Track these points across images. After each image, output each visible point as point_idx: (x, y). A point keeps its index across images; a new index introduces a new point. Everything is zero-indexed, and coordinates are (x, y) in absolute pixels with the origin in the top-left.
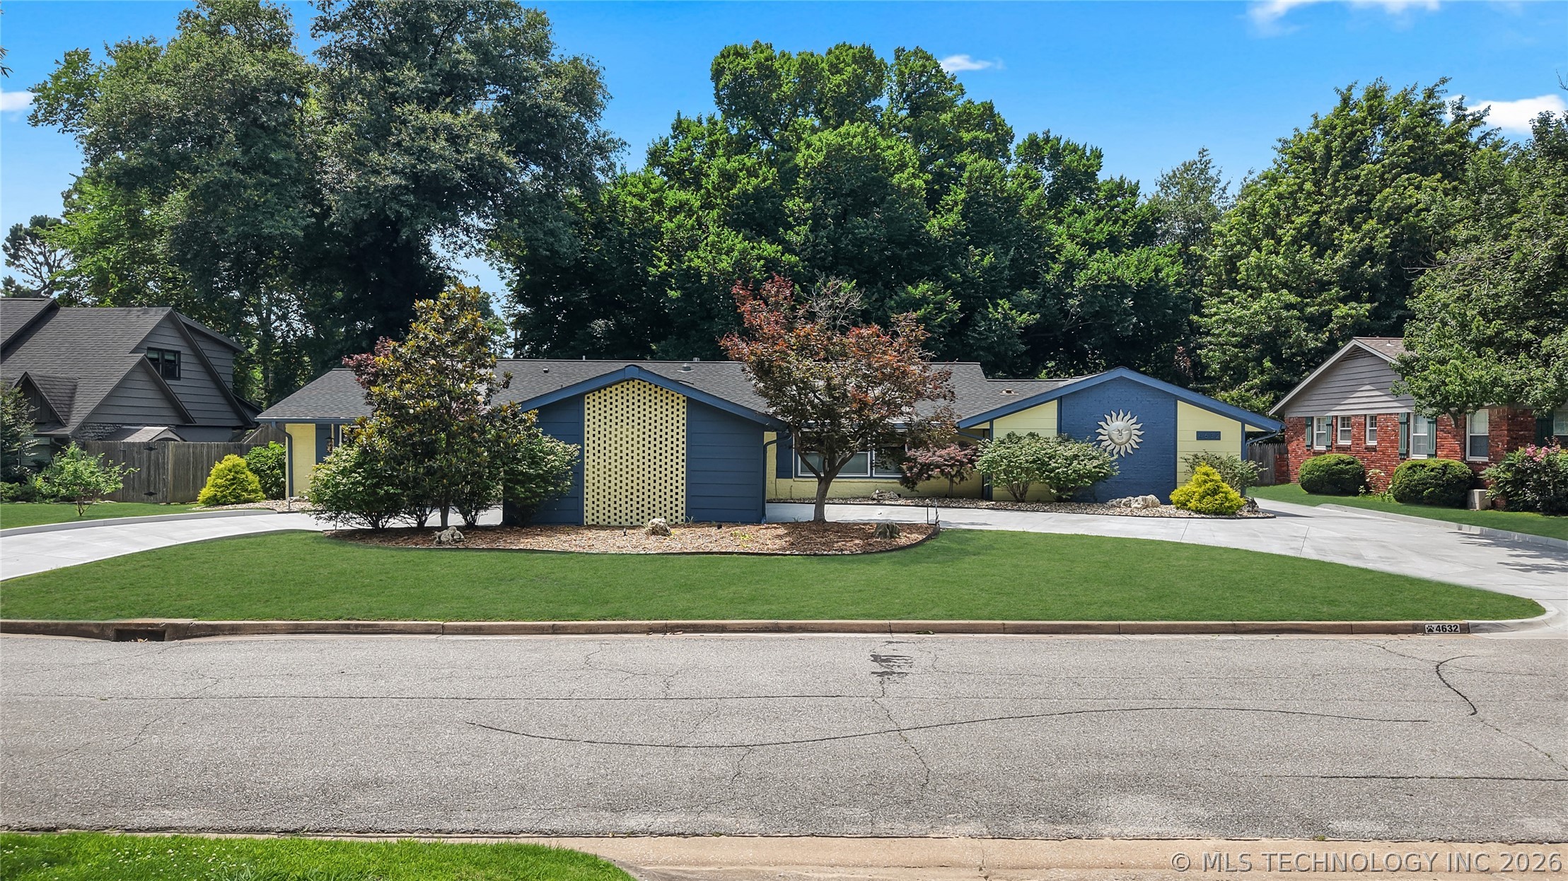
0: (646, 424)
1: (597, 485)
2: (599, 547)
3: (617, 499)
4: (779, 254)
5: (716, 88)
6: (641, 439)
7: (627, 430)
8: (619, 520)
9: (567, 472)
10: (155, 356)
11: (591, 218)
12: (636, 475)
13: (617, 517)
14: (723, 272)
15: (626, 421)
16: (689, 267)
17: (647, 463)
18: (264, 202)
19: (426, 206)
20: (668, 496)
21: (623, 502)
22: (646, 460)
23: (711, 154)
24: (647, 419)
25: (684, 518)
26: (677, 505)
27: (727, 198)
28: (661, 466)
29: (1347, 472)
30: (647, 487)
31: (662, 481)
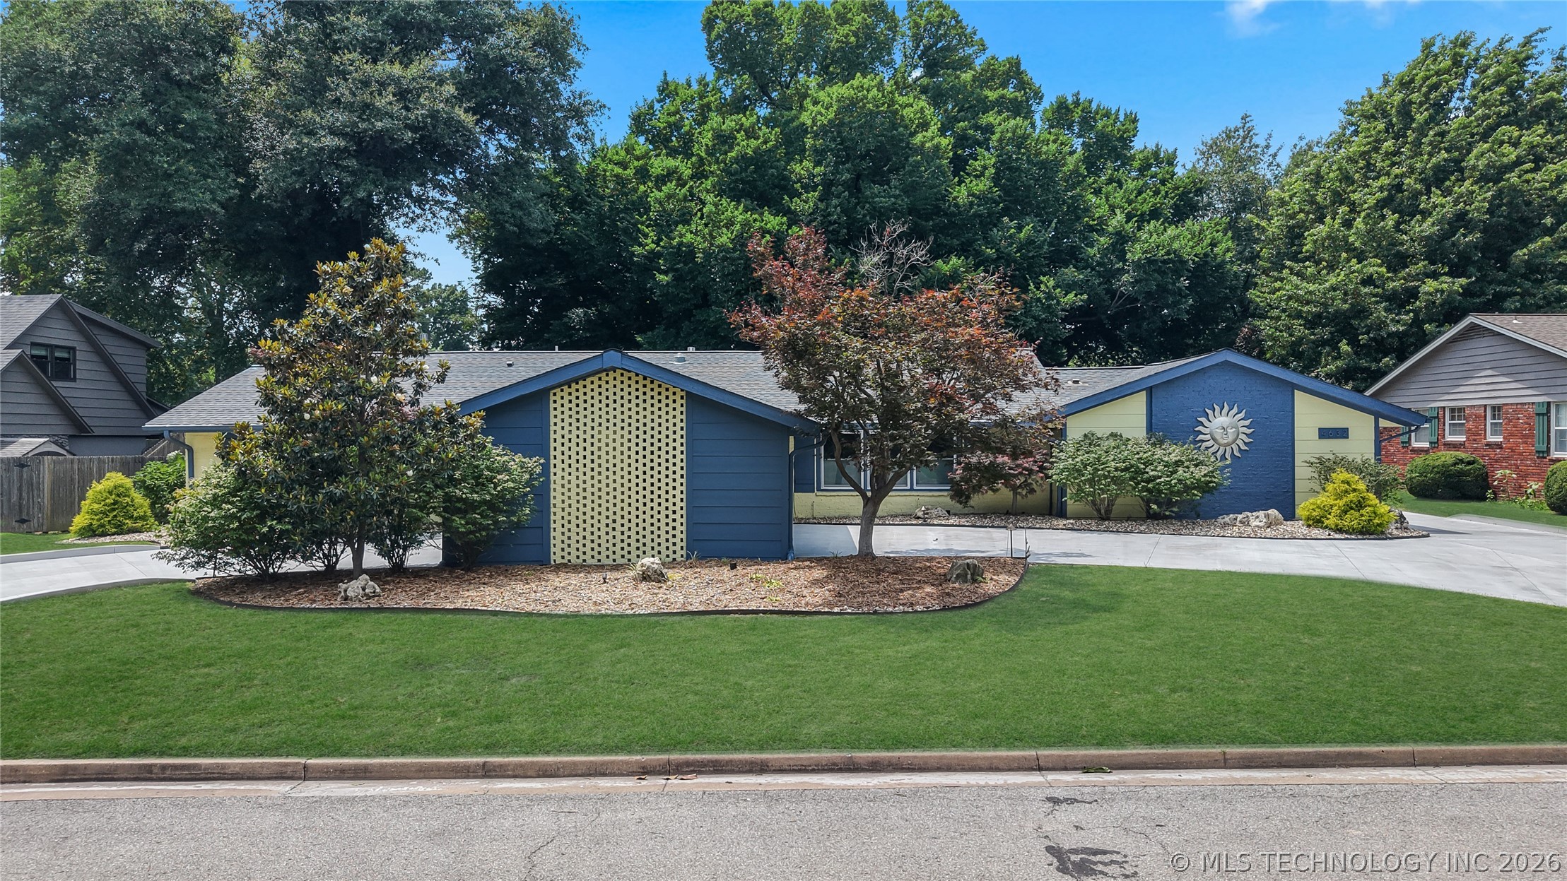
0: (633, 428)
1: (567, 510)
2: (569, 605)
3: (595, 529)
4: (785, 227)
5: (708, 41)
6: (625, 449)
7: (607, 436)
8: (597, 557)
9: (526, 495)
10: (43, 353)
11: (567, 193)
12: (620, 497)
13: (595, 553)
14: (722, 248)
15: (605, 424)
16: (681, 244)
17: (634, 481)
18: (176, 171)
19: (370, 172)
20: (662, 524)
21: (602, 533)
22: (633, 477)
23: (702, 120)
24: (633, 421)
25: (684, 552)
26: (674, 536)
27: (724, 161)
28: (652, 484)
29: (1467, 473)
30: (634, 513)
31: (655, 505)
